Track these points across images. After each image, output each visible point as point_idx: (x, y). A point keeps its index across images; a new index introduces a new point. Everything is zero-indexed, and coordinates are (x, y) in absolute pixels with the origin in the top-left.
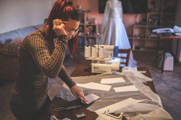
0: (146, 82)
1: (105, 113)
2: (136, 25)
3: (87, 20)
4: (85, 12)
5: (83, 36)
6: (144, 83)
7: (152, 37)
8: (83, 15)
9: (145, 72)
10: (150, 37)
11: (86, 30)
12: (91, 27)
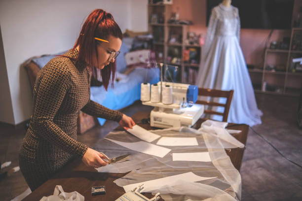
0: (232, 149)
1: (134, 191)
2: (270, 48)
3: (188, 37)
4: (185, 24)
5: (179, 64)
6: (227, 151)
7: (297, 71)
8: (181, 28)
9: (239, 132)
10: (294, 71)
11: (185, 54)
12: (193, 50)
